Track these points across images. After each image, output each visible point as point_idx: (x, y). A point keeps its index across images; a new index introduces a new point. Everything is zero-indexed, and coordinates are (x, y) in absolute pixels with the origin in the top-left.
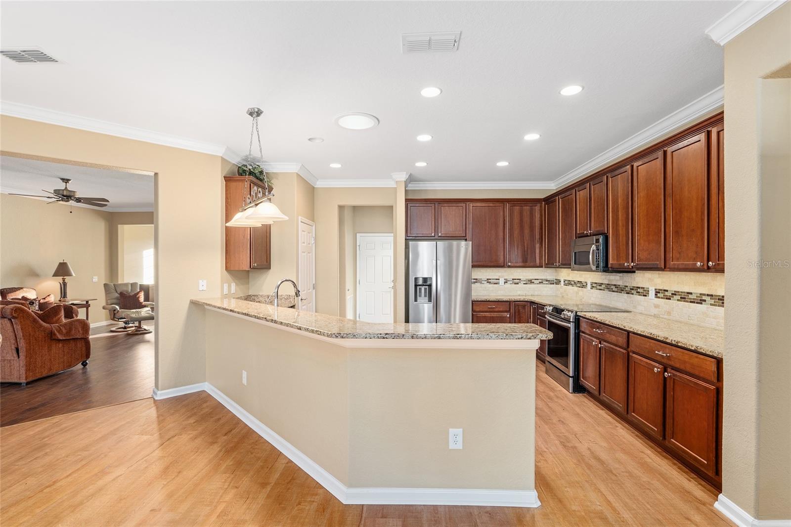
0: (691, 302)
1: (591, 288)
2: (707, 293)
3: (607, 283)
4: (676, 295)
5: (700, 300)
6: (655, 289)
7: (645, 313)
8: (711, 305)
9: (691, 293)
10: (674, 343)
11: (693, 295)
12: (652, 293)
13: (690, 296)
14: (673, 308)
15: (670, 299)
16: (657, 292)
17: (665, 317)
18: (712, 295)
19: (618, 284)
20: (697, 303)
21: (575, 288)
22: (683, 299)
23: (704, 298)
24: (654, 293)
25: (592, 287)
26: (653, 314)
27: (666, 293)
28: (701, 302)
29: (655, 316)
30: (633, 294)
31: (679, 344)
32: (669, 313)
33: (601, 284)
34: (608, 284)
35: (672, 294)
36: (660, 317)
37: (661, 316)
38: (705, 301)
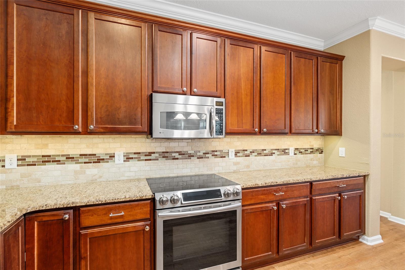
0: (265, 155)
1: (124, 161)
2: (275, 148)
3: (165, 151)
4: (254, 152)
5: (271, 153)
6: (235, 150)
7: (224, 171)
8: (278, 155)
9: (265, 150)
10: (348, 176)
11: (266, 150)
12: (232, 155)
13: (265, 152)
14: (252, 162)
15: (249, 156)
16: (237, 153)
17: (246, 170)
18: (278, 150)
19: (185, 150)
20: (269, 155)
21: (71, 167)
22: (259, 154)
23: (274, 151)
24: (234, 153)
25: (128, 158)
26: (232, 171)
27: (246, 152)
28: (272, 154)
29: (234, 172)
30: (208, 157)
31: (351, 176)
32: (248, 167)
33: (150, 154)
34: (163, 152)
35: (251, 152)
36: (240, 172)
37: (241, 170)
38: (274, 153)
